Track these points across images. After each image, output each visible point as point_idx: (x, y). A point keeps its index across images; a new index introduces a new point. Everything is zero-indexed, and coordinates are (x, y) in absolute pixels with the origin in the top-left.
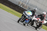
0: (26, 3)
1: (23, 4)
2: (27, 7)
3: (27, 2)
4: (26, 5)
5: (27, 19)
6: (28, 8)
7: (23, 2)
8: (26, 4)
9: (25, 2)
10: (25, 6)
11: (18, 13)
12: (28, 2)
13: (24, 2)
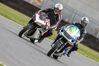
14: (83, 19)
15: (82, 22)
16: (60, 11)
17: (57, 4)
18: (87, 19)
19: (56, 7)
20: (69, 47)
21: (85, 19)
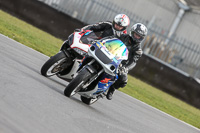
0: (166, 37)
1: (155, 40)
2: (172, 55)
3: (170, 34)
4: (165, 46)
5: (109, 76)
6: (175, 57)
7: (153, 31)
8: (167, 41)
9: (160, 35)
10: (163, 49)
12: (174, 35)
13: (160, 31)
14: (135, 26)
16: (124, 28)
17: (119, 16)
18: (143, 27)
19: (116, 21)
20: (107, 80)
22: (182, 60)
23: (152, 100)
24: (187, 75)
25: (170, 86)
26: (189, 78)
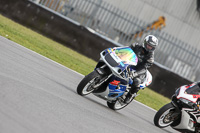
2: (63, 4)
11: (25, 28)
15: (146, 44)
18: (154, 39)
20: (116, 82)
21: (150, 38)
22: (72, 9)
23: (43, 50)
24: (78, 24)
25: (60, 35)
26: (80, 27)
